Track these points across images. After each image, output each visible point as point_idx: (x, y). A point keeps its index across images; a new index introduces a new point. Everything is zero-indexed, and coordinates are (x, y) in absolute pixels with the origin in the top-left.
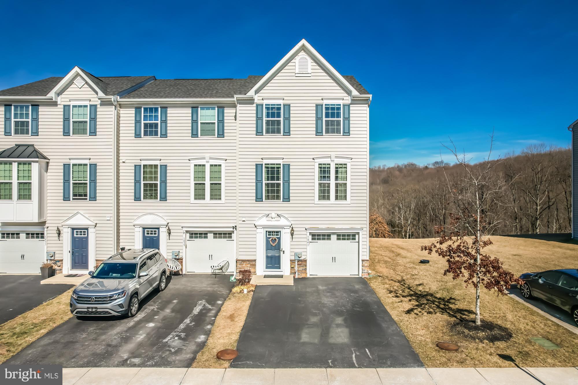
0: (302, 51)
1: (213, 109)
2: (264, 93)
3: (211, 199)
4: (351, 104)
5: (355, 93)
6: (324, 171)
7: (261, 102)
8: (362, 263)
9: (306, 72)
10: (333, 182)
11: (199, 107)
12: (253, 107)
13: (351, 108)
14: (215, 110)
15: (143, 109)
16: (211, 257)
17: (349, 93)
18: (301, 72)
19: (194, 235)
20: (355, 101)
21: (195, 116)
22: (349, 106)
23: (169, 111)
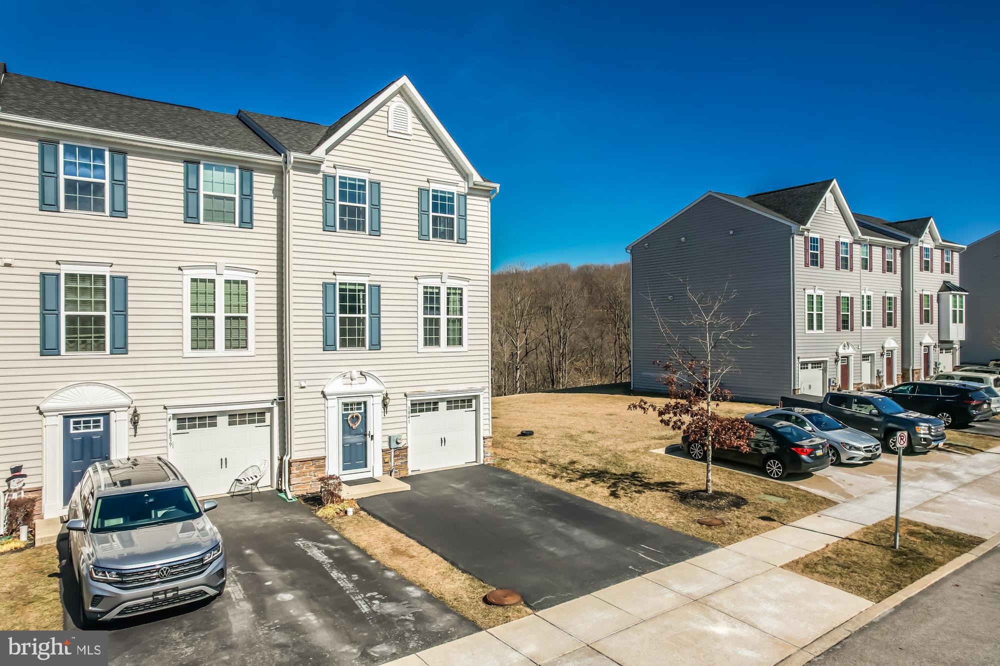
0: (398, 95)
1: (232, 170)
2: (337, 156)
3: (227, 347)
4: (468, 194)
5: (477, 178)
6: (431, 299)
7: (331, 171)
8: (484, 442)
9: (406, 132)
10: (443, 317)
11: (201, 162)
12: (318, 179)
13: (468, 201)
14: (235, 173)
15: (61, 148)
16: (224, 463)
17: (466, 176)
18: (398, 131)
19: (186, 422)
20: (475, 190)
21: (192, 180)
22: (465, 196)
23: (131, 161)
